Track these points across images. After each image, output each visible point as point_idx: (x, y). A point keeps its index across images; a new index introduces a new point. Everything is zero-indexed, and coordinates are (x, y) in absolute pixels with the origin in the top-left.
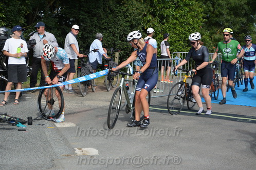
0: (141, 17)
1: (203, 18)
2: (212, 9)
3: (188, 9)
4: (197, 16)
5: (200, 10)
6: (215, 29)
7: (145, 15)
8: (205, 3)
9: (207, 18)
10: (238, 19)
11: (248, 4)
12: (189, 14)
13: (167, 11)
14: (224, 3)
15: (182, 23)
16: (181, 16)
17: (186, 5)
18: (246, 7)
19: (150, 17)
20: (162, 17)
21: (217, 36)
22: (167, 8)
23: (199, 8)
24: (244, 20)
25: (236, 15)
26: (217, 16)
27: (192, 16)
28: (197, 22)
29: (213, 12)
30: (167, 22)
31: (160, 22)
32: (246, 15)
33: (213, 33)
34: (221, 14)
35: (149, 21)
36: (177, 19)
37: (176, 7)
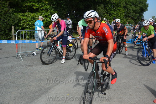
0: (103, 14)
1: (124, 14)
2: (127, 11)
3: (119, 11)
4: (122, 14)
5: (123, 11)
6: (128, 18)
7: (104, 13)
8: (125, 9)
9: (125, 14)
10: (136, 14)
11: (140, 9)
12: (119, 13)
13: (112, 12)
14: (131, 9)
15: (117, 16)
16: (117, 13)
17: (118, 10)
18: (139, 10)
19: (106, 14)
20: (110, 14)
21: (129, 21)
22: (112, 11)
23: (123, 10)
24: (138, 15)
25: (136, 13)
26: (129, 13)
27: (120, 13)
28: (122, 16)
29: (127, 12)
30: (112, 16)
31: (109, 16)
32: (139, 13)
33: (127, 19)
34: (130, 13)
35: (105, 16)
36: (115, 15)
37: (115, 11)
